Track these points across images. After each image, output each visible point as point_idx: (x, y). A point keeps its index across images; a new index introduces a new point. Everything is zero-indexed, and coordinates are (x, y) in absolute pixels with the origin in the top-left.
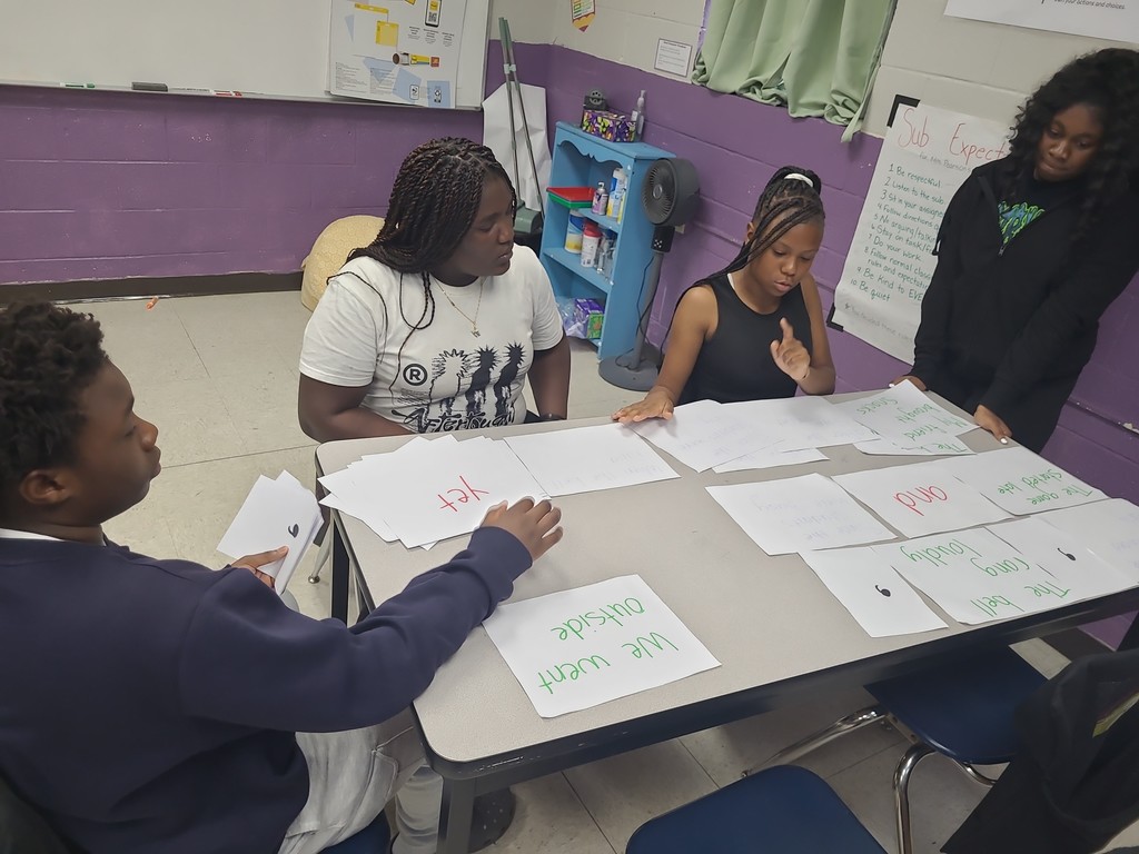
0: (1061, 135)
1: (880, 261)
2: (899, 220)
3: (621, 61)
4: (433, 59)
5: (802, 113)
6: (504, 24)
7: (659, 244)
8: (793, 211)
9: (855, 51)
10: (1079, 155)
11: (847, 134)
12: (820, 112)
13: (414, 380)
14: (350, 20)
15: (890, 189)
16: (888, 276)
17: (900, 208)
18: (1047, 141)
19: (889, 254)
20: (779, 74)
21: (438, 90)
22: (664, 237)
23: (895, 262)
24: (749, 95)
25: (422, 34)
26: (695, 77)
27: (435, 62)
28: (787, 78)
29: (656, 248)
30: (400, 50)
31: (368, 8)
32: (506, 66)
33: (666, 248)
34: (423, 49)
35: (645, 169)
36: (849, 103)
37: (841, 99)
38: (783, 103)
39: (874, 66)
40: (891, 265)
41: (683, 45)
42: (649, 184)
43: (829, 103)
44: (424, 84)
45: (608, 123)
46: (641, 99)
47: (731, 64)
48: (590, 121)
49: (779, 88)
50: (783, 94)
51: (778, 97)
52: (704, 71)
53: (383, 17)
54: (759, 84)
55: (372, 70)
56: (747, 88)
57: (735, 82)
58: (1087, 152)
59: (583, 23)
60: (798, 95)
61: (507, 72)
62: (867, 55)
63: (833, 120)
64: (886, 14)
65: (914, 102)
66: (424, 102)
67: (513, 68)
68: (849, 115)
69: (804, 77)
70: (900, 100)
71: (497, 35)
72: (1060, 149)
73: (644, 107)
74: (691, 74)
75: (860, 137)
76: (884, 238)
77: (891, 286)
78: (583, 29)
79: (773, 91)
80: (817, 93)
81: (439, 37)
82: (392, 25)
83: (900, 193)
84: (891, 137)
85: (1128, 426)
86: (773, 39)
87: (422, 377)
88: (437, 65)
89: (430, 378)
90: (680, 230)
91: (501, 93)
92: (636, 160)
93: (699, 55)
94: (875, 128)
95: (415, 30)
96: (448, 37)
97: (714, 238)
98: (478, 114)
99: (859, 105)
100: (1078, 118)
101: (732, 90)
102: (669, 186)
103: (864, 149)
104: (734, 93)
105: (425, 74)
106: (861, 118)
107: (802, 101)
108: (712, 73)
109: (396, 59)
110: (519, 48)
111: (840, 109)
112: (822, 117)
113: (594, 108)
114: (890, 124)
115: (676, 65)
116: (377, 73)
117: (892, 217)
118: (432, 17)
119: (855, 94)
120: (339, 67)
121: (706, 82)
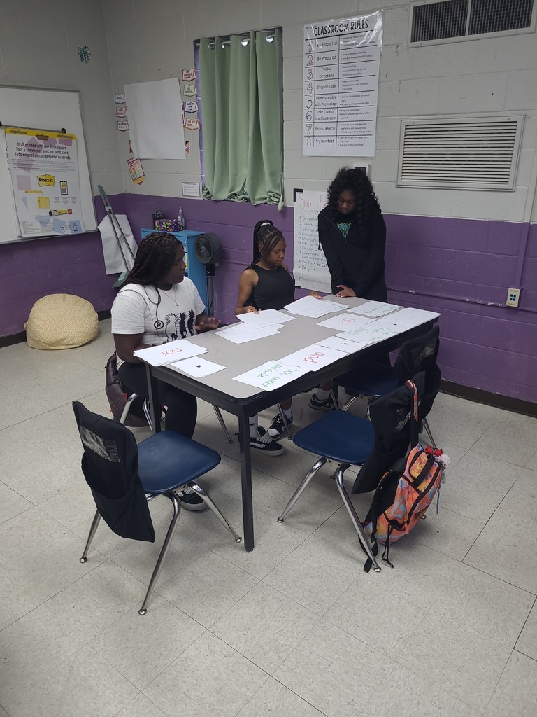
0: (344, 201)
1: (307, 256)
2: (310, 237)
3: (164, 195)
4: (69, 210)
5: (258, 203)
6: (101, 188)
7: (209, 273)
8: (276, 237)
9: (272, 175)
10: (351, 206)
11: (279, 207)
12: (265, 201)
13: (159, 327)
14: (24, 200)
15: (303, 226)
16: (312, 261)
17: (308, 232)
18: (340, 204)
19: (310, 252)
20: (243, 189)
21: (74, 225)
22: (210, 270)
23: (313, 255)
24: (232, 199)
25: (61, 200)
26: (204, 196)
27: (70, 212)
28: (247, 189)
29: (209, 275)
30: (52, 209)
31: (32, 192)
32: (106, 208)
33: (213, 274)
34: (62, 207)
35: (193, 241)
36: (276, 196)
37: (272, 194)
38: (248, 200)
39: (282, 179)
40: (312, 256)
41: (195, 183)
42: (198, 247)
43: (268, 197)
44: (67, 224)
45: (169, 224)
46: (180, 211)
47: (220, 188)
48: (159, 225)
49: (244, 194)
50: (247, 196)
51: (245, 198)
52: (208, 193)
53: (40, 195)
54: (235, 194)
55: (40, 221)
56: (230, 197)
57: (224, 195)
58: (354, 204)
59: (139, 180)
60: (254, 196)
61: (107, 210)
62: (278, 175)
63: (271, 203)
64: (281, 158)
65: (301, 191)
66: (69, 232)
67: (110, 207)
68: (278, 200)
69: (254, 188)
70: (296, 190)
71: (97, 193)
72: (345, 205)
73: (183, 214)
74: (202, 195)
75: (284, 208)
76: (305, 246)
77: (314, 264)
78: (140, 184)
79: (242, 196)
80: (261, 193)
81: (69, 200)
82: (46, 198)
83: (307, 227)
84: (296, 205)
85: (410, 291)
86: (236, 175)
87: (162, 325)
88: (71, 213)
89: (165, 325)
90: (217, 265)
91: (106, 220)
92: (188, 237)
93: (204, 186)
94: (289, 203)
95: (57, 199)
96: (74, 199)
97: (233, 265)
98: (97, 233)
99: (280, 195)
100: (347, 195)
101: (223, 198)
102: (208, 246)
103: (287, 212)
104: (225, 200)
105: (66, 219)
106: (283, 201)
107: (256, 198)
108: (213, 193)
109: (51, 214)
110: (110, 197)
111: (273, 198)
112: (266, 203)
113: (159, 219)
114: (295, 200)
115: (193, 192)
116: (43, 223)
117: (306, 237)
118: (64, 190)
119: (277, 191)
120: (24, 223)
121: (210, 197)
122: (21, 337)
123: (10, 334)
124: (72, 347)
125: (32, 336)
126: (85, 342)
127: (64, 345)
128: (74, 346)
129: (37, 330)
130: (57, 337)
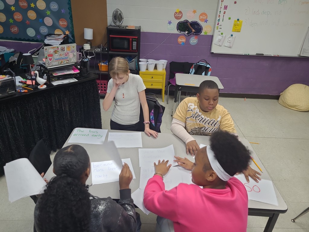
122: (277, 98)
123: (273, 95)
124: (299, 110)
125: (283, 99)
126: (306, 111)
127: (296, 108)
128: (300, 111)
129: (287, 98)
130: (295, 104)
